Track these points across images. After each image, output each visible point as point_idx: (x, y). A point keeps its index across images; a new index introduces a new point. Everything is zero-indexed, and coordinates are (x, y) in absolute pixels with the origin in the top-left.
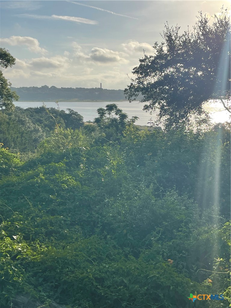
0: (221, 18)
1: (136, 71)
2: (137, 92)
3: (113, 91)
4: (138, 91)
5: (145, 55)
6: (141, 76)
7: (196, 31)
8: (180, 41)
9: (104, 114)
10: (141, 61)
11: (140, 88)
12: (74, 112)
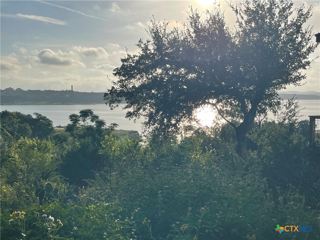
0: (214, 14)
1: (118, 72)
2: (119, 98)
3: (85, 94)
4: (121, 97)
5: (128, 54)
6: (124, 78)
7: (186, 28)
8: (168, 39)
9: (78, 120)
10: (123, 60)
11: (124, 92)
12: (42, 116)
